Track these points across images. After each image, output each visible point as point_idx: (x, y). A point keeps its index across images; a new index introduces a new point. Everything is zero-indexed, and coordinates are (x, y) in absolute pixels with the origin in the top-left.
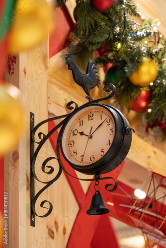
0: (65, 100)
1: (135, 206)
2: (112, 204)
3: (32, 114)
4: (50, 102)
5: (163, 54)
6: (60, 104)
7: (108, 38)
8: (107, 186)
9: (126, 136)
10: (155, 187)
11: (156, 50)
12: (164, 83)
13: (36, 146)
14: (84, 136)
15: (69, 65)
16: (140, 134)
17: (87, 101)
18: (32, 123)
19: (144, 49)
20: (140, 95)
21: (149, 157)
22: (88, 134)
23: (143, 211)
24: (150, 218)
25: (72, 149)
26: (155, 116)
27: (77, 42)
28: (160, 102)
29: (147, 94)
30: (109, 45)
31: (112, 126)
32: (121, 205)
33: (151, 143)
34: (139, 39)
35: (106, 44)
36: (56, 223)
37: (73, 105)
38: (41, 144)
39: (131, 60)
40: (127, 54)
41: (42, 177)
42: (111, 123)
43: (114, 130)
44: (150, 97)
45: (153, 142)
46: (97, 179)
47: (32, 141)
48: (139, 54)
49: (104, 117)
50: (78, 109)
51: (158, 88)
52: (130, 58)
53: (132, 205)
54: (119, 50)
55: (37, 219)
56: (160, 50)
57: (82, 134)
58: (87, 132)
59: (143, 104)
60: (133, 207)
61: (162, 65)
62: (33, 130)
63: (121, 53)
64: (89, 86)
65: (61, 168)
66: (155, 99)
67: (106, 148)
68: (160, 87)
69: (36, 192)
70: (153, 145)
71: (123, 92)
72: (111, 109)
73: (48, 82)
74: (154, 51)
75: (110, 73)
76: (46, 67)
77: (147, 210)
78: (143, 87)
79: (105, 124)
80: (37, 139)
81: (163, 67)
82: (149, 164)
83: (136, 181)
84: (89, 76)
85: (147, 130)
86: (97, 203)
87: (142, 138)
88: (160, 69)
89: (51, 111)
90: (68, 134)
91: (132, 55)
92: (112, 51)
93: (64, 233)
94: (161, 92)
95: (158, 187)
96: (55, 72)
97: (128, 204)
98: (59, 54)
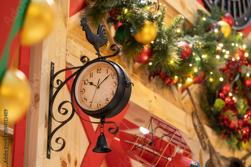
0: (81, 52)
1: (137, 142)
2: (119, 140)
3: (52, 64)
4: (68, 54)
5: (162, 19)
6: (77, 56)
7: (117, 5)
8: (110, 129)
9: (127, 89)
10: (153, 129)
11: (156, 16)
12: (163, 42)
13: (55, 90)
14: (93, 86)
15: (83, 27)
16: (144, 81)
17: (97, 57)
18: (52, 71)
19: (146, 15)
20: (143, 50)
21: (151, 101)
22: (96, 85)
23: (144, 147)
24: (149, 153)
25: (83, 96)
26: (155, 68)
27: (92, 6)
28: (159, 58)
29: (149, 50)
30: (118, 10)
31: (115, 80)
32: (126, 141)
33: (152, 89)
34: (142, 6)
35: (116, 8)
36: (69, 156)
37: (86, 59)
38: (59, 89)
39: (135, 23)
40: (132, 18)
41: (58, 117)
42: (114, 77)
43: (117, 83)
44: (151, 53)
45: (154, 88)
46: (102, 122)
47: (51, 86)
48: (142, 19)
49: (110, 72)
50: (89, 63)
51: (158, 46)
52: (135, 21)
53: (135, 142)
54: (126, 14)
55: (52, 153)
56: (159, 16)
57: (91, 84)
58: (95, 83)
59: (146, 58)
60: (136, 144)
61: (161, 27)
62: (53, 77)
63: (127, 17)
64: (98, 45)
65: (74, 110)
66: (155, 54)
67: (110, 98)
68: (159, 45)
69: (53, 129)
70: (155, 91)
71: (129, 48)
72: (115, 66)
73: (68, 37)
74: (154, 17)
75: (119, 30)
76: (66, 25)
77: (148, 147)
78: (145, 45)
79: (110, 77)
80: (56, 85)
81: (162, 29)
82: (150, 107)
83: (140, 121)
84: (99, 36)
85: (149, 79)
86: (102, 143)
87: (145, 84)
88: (159, 31)
89: (69, 61)
90: (80, 83)
91: (136, 20)
92: (120, 14)
93: (76, 165)
94: (160, 49)
95: (156, 128)
96: (74, 29)
97: (132, 141)
98: (78, 14)
